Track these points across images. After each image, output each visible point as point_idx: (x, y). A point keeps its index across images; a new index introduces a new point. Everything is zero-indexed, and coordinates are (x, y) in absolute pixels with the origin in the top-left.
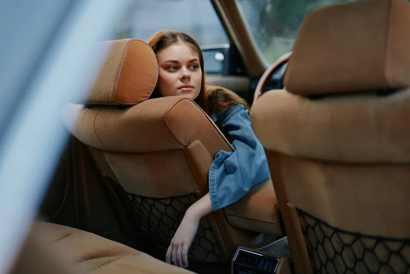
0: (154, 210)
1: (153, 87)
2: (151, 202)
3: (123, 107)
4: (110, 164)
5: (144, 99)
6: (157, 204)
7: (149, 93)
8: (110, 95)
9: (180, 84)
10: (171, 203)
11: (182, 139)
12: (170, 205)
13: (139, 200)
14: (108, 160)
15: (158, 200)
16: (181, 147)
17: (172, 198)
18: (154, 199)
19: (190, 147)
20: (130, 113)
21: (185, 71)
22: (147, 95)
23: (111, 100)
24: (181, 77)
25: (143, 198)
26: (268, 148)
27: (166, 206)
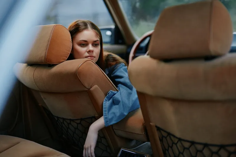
0: (70, 126)
1: (69, 53)
2: (69, 121)
3: (51, 66)
4: (44, 99)
5: (63, 60)
6: (72, 123)
7: (66, 57)
8: (43, 59)
9: (87, 54)
10: (80, 122)
11: (86, 85)
12: (80, 123)
13: (61, 121)
14: (42, 97)
15: (73, 120)
16: (86, 89)
17: (82, 119)
18: (70, 120)
19: (92, 89)
20: (55, 69)
21: (90, 47)
22: (65, 58)
23: (43, 61)
24: (88, 50)
25: (64, 119)
26: (139, 90)
27: (78, 124)
